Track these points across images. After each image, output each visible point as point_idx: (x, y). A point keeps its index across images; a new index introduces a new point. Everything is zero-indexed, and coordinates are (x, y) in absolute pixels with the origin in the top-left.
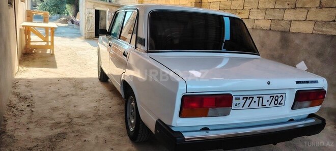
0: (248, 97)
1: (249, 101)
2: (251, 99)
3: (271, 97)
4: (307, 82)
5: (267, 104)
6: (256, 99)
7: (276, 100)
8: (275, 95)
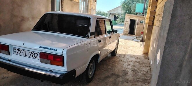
0: (19, 49)
1: (19, 52)
2: (20, 51)
3: (30, 52)
4: (48, 48)
5: (29, 56)
6: (22, 51)
7: (33, 55)
8: (33, 52)
